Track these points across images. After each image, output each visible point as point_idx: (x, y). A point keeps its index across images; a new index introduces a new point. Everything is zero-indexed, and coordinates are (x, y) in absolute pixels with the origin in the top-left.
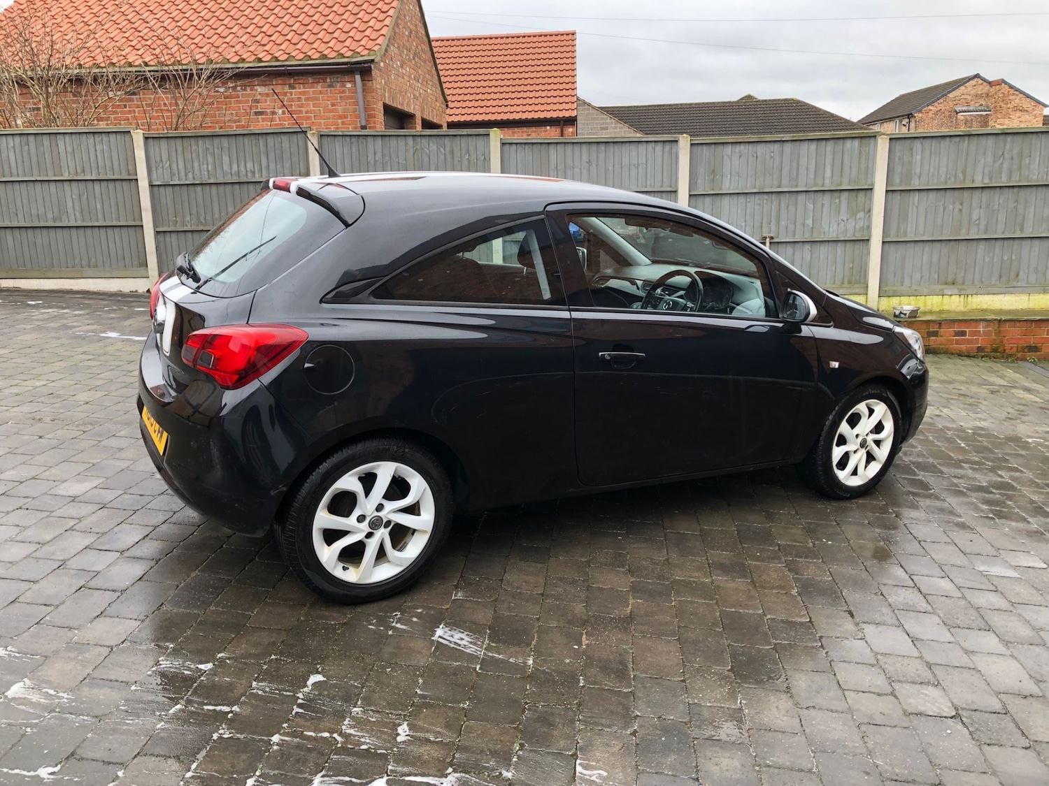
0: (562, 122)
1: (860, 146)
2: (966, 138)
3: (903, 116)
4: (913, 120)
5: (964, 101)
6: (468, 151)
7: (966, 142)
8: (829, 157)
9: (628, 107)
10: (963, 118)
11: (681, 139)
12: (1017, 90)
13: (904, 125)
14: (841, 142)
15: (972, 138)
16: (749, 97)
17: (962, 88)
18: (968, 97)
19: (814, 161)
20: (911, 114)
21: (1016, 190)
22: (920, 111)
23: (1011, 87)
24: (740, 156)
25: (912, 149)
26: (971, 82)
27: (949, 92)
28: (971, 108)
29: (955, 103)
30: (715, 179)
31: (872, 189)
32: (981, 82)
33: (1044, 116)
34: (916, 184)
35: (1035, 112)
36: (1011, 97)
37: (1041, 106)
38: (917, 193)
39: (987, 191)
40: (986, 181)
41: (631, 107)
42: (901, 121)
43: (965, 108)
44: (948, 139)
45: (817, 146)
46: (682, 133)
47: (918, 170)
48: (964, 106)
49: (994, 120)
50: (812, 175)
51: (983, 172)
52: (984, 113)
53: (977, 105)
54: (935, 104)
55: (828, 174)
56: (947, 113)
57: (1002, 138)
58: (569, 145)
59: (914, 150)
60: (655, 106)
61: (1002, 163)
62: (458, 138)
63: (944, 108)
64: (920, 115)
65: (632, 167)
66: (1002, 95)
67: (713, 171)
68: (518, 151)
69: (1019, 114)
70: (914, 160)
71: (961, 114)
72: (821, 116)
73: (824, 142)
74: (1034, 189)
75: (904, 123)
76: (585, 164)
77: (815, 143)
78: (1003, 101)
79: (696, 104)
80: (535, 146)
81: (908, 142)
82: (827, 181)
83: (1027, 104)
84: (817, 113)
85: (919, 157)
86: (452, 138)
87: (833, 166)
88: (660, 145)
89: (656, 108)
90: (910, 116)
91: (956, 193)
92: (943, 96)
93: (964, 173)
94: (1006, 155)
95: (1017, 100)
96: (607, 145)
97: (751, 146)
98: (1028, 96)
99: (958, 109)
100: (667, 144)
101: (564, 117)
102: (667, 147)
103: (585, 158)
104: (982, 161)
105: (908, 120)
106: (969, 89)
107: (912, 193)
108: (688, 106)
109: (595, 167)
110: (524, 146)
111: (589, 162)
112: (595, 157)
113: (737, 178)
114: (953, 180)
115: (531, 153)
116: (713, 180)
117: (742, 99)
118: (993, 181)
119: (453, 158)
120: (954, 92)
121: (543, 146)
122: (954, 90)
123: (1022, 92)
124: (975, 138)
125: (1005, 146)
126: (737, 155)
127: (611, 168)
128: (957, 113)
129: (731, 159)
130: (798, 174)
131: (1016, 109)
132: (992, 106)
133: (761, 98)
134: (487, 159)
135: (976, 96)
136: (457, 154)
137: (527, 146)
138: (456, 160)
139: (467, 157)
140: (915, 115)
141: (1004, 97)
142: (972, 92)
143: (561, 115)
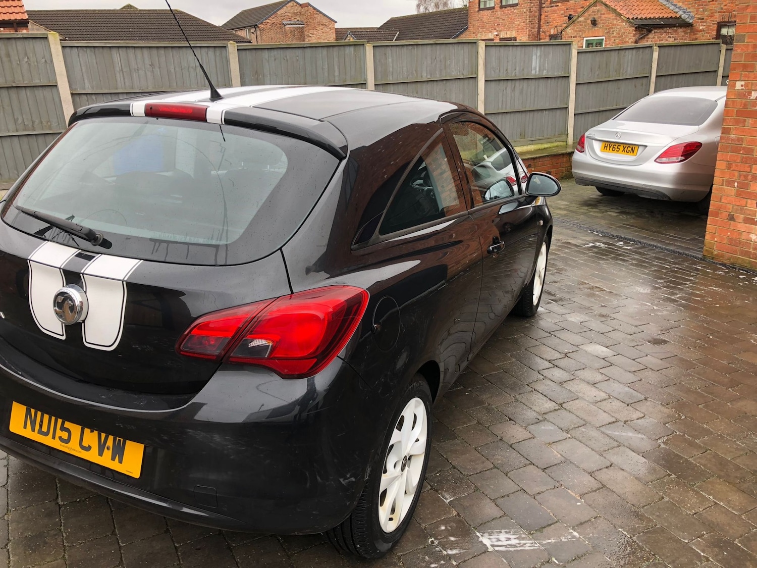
0: (15, 24)
1: (355, 51)
2: (415, 47)
3: (250, 26)
4: (258, 29)
5: (288, 17)
6: (26, 54)
7: (416, 49)
8: (336, 59)
9: (38, 11)
10: (288, 29)
11: (229, 45)
12: (318, 11)
13: (253, 33)
14: (342, 48)
15: (418, 46)
16: (129, 6)
17: (285, 8)
18: (289, 14)
19: (326, 63)
20: (256, 25)
21: (444, 82)
22: (262, 23)
23: (314, 8)
24: (275, 60)
25: (385, 54)
26: (289, 4)
27: (278, 11)
28: (292, 22)
29: (282, 18)
30: (259, 78)
31: (365, 84)
32: (295, 4)
33: (336, 29)
34: (391, 80)
35: (330, 26)
36: (315, 16)
37: (333, 22)
38: (392, 86)
39: (430, 84)
40: (429, 77)
41: (41, 11)
42: (249, 30)
43: (289, 22)
44: (405, 47)
45: (327, 51)
46: (229, 40)
47: (391, 69)
48: (288, 21)
49: (308, 31)
50: (326, 74)
51: (427, 71)
52: (301, 26)
53: (295, 20)
54: (270, 18)
55: (337, 73)
56: (279, 26)
57: (434, 46)
58: (131, 48)
59: (387, 55)
60: (63, 11)
61: (436, 64)
62: (13, 41)
63: (276, 22)
64: (262, 26)
65: (191, 70)
66: (309, 14)
67: (257, 72)
68: (80, 55)
69: (321, 27)
70: (388, 62)
71: (287, 26)
72: (201, 24)
73: (331, 48)
74: (454, 81)
75: (252, 31)
76: (149, 66)
77: (326, 49)
78: (311, 18)
79: (99, 10)
80: (96, 49)
81: (383, 49)
82: (337, 79)
83: (325, 21)
84: (198, 22)
85: (390, 60)
86: (6, 41)
87: (339, 66)
88: (211, 50)
89: (64, 12)
90: (255, 26)
91: (414, 85)
92: (274, 13)
93: (416, 71)
94: (437, 59)
95: (319, 18)
96: (166, 49)
97: (281, 51)
98: (325, 15)
99: (285, 22)
100: (217, 49)
101: (16, 19)
102: (218, 51)
103: (147, 62)
104: (425, 63)
105: (255, 29)
106: (289, 9)
107: (389, 86)
108: (92, 12)
109: (158, 70)
110: (85, 49)
111: (152, 65)
112: (157, 60)
113: (275, 77)
114: (411, 76)
115: (94, 57)
116: (257, 79)
117: (124, 7)
118: (432, 77)
119: (10, 61)
120: (280, 11)
121: (105, 50)
122: (280, 9)
123: (321, 12)
124: (420, 47)
125: (436, 52)
126: (273, 59)
127: (173, 70)
128: (285, 25)
129: (268, 62)
130: (317, 73)
131: (320, 24)
132: (305, 21)
133: (140, 8)
134: (48, 61)
135: (294, 14)
136: (14, 58)
137: (88, 50)
138: (14, 63)
139: (26, 60)
140: (259, 26)
141: (311, 15)
142: (291, 11)
143: (13, 17)
